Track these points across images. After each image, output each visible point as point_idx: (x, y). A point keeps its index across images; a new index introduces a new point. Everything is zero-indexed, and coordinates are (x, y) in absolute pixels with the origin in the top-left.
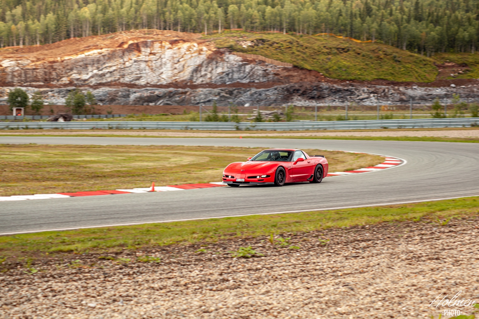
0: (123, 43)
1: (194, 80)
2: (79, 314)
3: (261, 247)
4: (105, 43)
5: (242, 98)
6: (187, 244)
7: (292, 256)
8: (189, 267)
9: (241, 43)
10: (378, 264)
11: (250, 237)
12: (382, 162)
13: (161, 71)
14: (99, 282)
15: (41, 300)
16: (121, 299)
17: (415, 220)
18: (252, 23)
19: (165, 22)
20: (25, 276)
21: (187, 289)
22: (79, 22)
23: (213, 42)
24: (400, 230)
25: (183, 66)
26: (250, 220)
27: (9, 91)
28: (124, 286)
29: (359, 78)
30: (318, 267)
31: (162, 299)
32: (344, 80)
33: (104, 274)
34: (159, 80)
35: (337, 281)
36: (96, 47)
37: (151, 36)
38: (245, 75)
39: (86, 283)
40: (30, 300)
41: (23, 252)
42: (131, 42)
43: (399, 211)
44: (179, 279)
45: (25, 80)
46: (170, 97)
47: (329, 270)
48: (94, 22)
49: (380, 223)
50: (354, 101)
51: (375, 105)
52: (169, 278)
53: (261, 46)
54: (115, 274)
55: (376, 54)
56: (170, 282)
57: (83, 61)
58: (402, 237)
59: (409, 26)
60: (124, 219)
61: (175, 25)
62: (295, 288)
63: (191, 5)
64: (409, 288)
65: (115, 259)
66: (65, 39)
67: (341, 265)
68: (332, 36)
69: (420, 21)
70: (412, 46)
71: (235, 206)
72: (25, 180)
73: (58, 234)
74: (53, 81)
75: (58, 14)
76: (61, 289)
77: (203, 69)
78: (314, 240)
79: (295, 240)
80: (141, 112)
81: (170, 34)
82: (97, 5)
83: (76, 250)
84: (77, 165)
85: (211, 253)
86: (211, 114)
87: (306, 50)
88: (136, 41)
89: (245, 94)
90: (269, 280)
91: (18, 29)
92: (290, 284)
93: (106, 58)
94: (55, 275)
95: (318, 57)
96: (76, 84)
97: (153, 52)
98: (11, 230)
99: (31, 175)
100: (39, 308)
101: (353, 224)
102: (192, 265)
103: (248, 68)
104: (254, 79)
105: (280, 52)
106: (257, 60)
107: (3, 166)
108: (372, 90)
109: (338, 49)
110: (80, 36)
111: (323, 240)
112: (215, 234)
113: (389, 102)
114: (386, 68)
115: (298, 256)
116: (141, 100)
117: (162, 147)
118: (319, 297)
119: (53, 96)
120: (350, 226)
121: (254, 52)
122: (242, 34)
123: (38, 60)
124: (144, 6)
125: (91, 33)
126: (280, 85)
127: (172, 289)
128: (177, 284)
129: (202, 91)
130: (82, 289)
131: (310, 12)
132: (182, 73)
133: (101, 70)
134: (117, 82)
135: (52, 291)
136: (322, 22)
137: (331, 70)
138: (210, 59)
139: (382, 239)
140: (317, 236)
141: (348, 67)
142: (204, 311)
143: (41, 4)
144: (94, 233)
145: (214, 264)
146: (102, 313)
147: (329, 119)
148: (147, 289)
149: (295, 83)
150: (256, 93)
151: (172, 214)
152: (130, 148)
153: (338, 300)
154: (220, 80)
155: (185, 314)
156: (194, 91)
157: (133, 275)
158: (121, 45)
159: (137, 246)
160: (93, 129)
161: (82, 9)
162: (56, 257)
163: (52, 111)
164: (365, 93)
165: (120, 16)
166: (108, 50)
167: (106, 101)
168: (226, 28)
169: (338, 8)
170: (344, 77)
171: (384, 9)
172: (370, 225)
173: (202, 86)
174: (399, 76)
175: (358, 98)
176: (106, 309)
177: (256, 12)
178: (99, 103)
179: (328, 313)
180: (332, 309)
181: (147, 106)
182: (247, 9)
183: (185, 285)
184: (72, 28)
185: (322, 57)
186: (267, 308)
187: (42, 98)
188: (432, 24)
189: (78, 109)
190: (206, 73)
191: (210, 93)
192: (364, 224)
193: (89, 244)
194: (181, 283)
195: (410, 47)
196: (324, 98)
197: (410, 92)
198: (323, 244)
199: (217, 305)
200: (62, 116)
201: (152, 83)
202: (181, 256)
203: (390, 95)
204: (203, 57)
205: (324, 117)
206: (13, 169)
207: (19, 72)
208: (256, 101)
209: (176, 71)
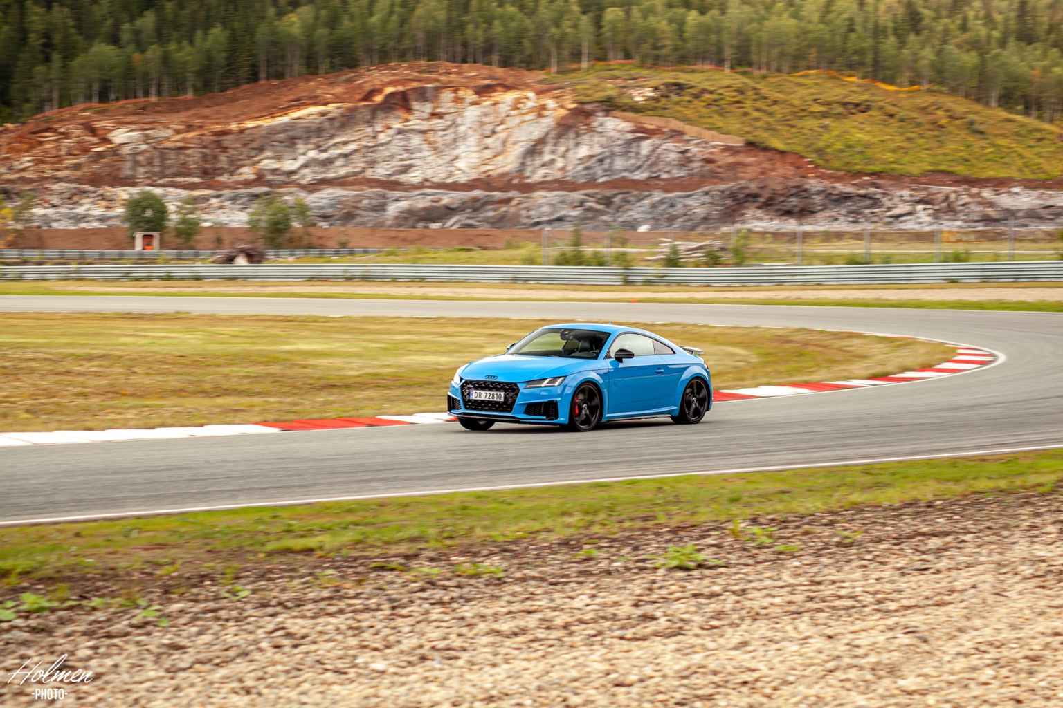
0: (373, 92)
1: (527, 174)
2: (354, 685)
3: (713, 546)
4: (333, 92)
5: (630, 213)
6: (554, 538)
7: (783, 565)
8: (567, 588)
9: (631, 91)
10: (974, 587)
11: (687, 524)
12: (949, 357)
13: (456, 152)
14: (381, 617)
15: (269, 654)
16: (436, 655)
17: (1041, 489)
18: (655, 48)
19: (465, 45)
20: (224, 603)
21: (571, 634)
22: (278, 44)
23: (568, 90)
24: (1010, 512)
25: (504, 143)
26: (680, 486)
27: (126, 196)
28: (438, 627)
29: (893, 169)
30: (843, 592)
31: (523, 656)
32: (859, 174)
33: (391, 600)
34: (451, 174)
35: (890, 622)
36: (315, 101)
37: (433, 76)
38: (639, 163)
39: (354, 619)
40: (246, 654)
41: (209, 551)
42: (389, 90)
43: (1003, 469)
44: (550, 614)
45: (161, 172)
46: (475, 210)
47: (869, 599)
48: (311, 45)
49: (965, 496)
50: (881, 219)
51: (928, 229)
52: (530, 612)
53: (675, 98)
54: (412, 602)
55: (930, 117)
56: (532, 621)
57: (284, 131)
58: (1017, 526)
59: (1005, 53)
60: (407, 482)
61: (485, 53)
62: (801, 637)
63: (522, 8)
64: (1049, 639)
65: (405, 569)
66: (248, 83)
67: (894, 586)
68: (834, 78)
69: (1030, 44)
70: (1010, 98)
71: (641, 455)
72: (178, 392)
73: (275, 514)
74: (221, 175)
75: (232, 30)
76: (304, 631)
77: (548, 148)
78: (827, 532)
79: (786, 533)
80: (412, 242)
81: (475, 73)
82: (318, 9)
83: (321, 548)
84: (286, 360)
85: (608, 558)
86: (569, 249)
87: (776, 107)
88: (401, 88)
89: (639, 204)
90: (742, 619)
91: (147, 62)
92: (789, 628)
93: (337, 124)
94: (288, 601)
95: (800, 124)
96: (268, 181)
97: (438, 110)
98: (174, 503)
99: (191, 382)
100: (270, 670)
101: (907, 497)
102: (573, 585)
103: (646, 147)
104: (660, 170)
105: (716, 112)
106: (665, 130)
107: (131, 363)
108: (920, 195)
109: (845, 104)
110: (280, 76)
111: (847, 533)
112: (611, 516)
113: (959, 223)
114: (952, 146)
115: (796, 567)
116: (411, 217)
117: (462, 322)
118: (856, 656)
119: (221, 208)
120: (901, 502)
121: (661, 112)
122: (633, 72)
123: (190, 128)
124: (420, 11)
125: (303, 70)
126: (715, 183)
127: (541, 636)
128: (547, 624)
129: (545, 197)
130: (350, 632)
131: (786, 23)
132: (500, 158)
133: (325, 151)
134: (360, 177)
135: (289, 635)
136: (810, 46)
137: (829, 150)
138: (564, 128)
139: (974, 530)
140: (831, 524)
141: (868, 146)
142: (616, 682)
143: (195, 6)
144: (350, 511)
145: (618, 581)
146: (403, 684)
147: (828, 260)
148: (488, 634)
149: (751, 180)
150: (664, 203)
151: (509, 471)
152: (393, 323)
153: (897, 663)
154: (586, 172)
155: (577, 688)
156: (526, 197)
157: (449, 603)
158: (369, 96)
159: (448, 542)
160: (311, 280)
161: (285, 19)
162: (281, 563)
163: (219, 241)
164: (905, 201)
165: (367, 33)
166: (338, 108)
167: (336, 218)
168: (598, 59)
169: (845, 16)
170: (858, 167)
171: (949, 17)
172: (944, 500)
173: (544, 185)
174: (982, 165)
175: (889, 214)
176: (408, 675)
177: (664, 23)
178: (321, 224)
179: (881, 691)
180: (887, 682)
181: (426, 231)
182: (645, 18)
183: (565, 627)
184: (262, 58)
185: (811, 123)
186: (748, 679)
187: (199, 212)
188: (1054, 50)
189: (274, 235)
190: (552, 157)
191: (562, 202)
192: (930, 497)
193: (348, 536)
194: (555, 623)
195: (1007, 100)
196: (813, 212)
197: (1005, 201)
198: (848, 541)
199: (640, 671)
200: (242, 251)
201: (435, 180)
202: (545, 564)
203: (961, 208)
204: (548, 122)
205: (816, 256)
206: (150, 368)
207: (148, 154)
208: (664, 219)
209: (488, 154)
